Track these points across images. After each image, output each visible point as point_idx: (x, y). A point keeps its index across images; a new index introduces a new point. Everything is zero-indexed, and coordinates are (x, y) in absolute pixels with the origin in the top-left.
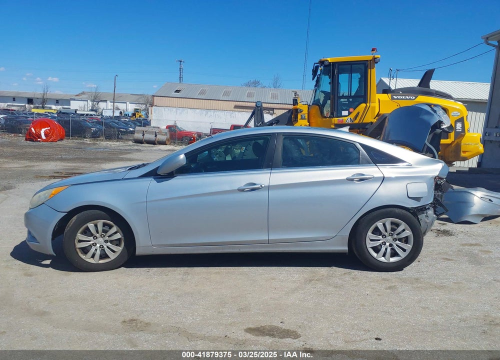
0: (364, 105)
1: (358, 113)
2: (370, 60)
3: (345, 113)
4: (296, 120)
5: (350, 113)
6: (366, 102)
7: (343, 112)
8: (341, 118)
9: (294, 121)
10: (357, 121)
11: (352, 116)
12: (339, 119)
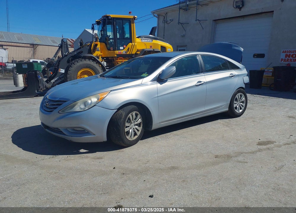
0: (131, 44)
1: (129, 48)
2: (132, 19)
3: (121, 48)
4: (94, 52)
5: (124, 48)
6: (132, 42)
7: (120, 47)
8: (120, 51)
9: (93, 52)
10: (128, 53)
11: (126, 49)
12: (119, 51)
